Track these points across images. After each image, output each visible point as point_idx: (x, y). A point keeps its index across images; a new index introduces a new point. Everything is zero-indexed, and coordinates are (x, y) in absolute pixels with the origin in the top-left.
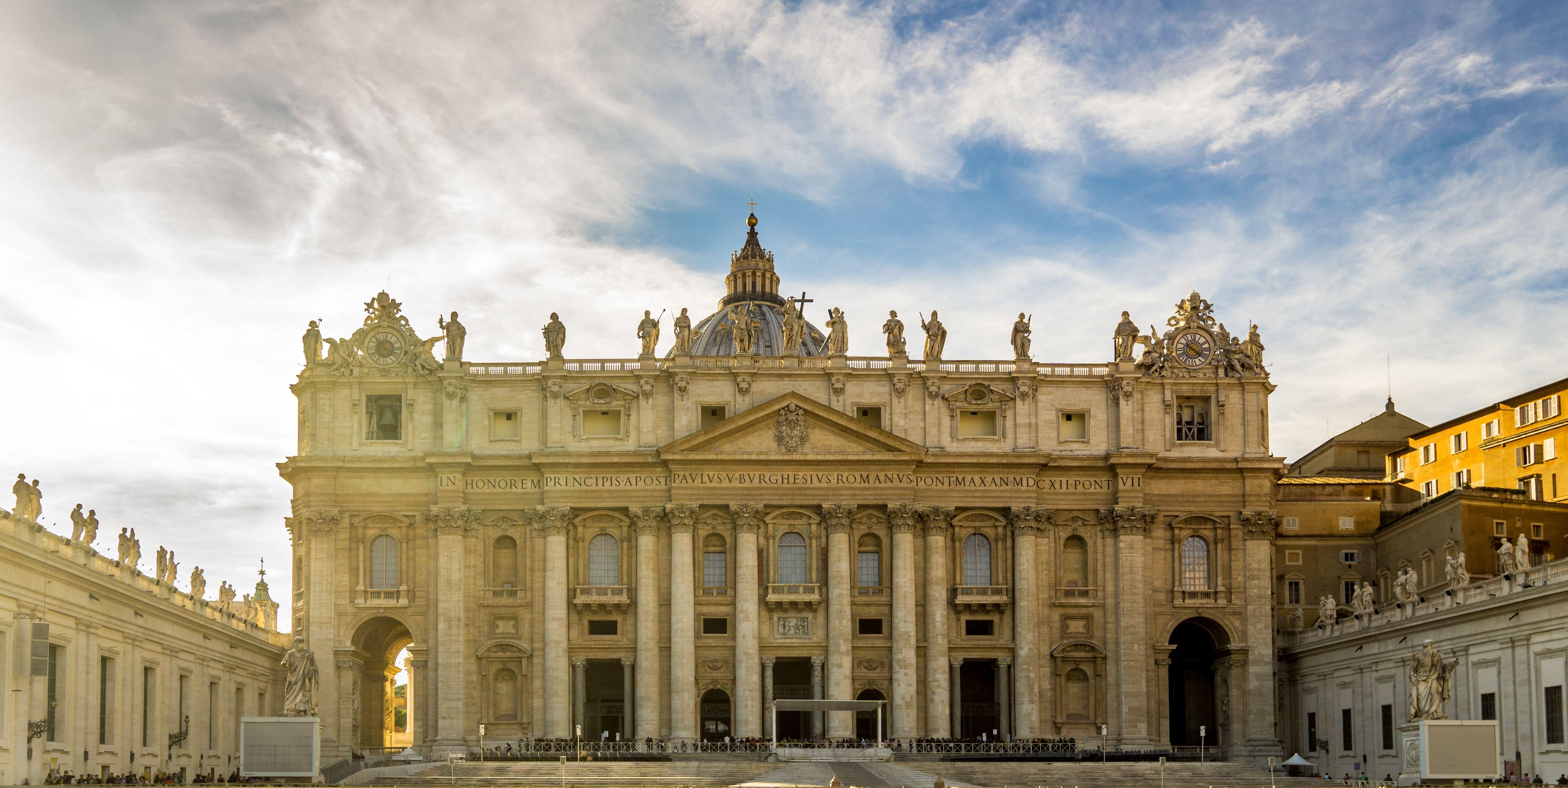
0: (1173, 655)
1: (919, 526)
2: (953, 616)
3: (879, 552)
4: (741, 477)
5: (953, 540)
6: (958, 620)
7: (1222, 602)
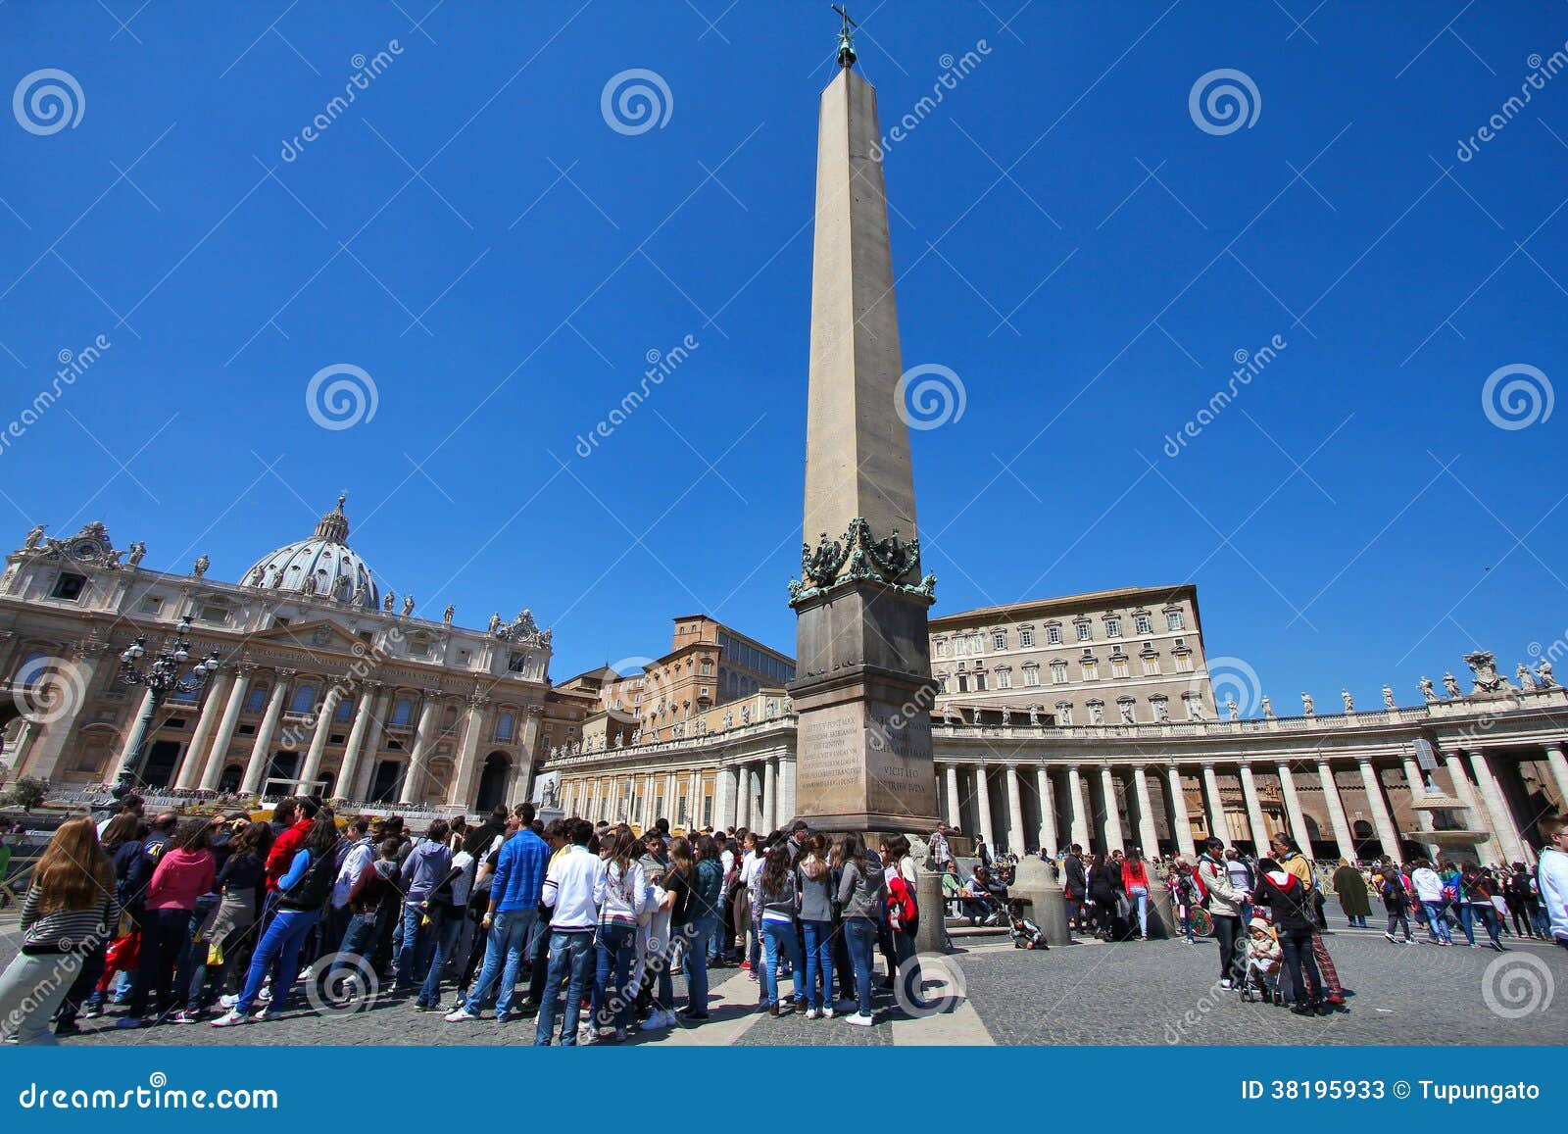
0: (486, 767)
1: (377, 693)
2: (383, 737)
3: (352, 702)
4: (287, 656)
5: (393, 700)
6: (385, 740)
7: (513, 745)
